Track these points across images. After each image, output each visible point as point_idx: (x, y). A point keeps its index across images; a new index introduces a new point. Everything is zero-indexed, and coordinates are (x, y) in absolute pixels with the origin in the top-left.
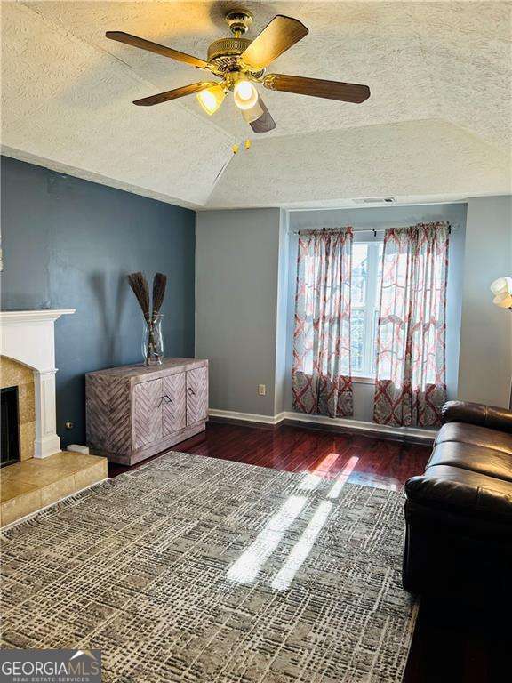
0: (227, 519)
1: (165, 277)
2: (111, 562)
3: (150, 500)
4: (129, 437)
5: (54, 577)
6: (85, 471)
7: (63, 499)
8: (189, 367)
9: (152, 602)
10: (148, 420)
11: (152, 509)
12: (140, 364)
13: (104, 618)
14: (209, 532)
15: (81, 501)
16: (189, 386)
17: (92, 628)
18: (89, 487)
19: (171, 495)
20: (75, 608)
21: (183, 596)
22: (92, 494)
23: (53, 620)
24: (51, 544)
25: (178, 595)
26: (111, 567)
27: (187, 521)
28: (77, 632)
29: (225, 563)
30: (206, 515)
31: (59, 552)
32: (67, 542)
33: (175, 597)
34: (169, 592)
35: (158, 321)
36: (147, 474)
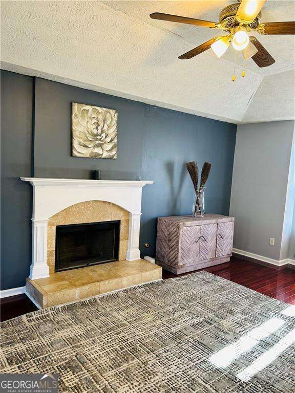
0: (223, 322)
1: (210, 165)
2: (145, 329)
3: (180, 298)
4: (177, 258)
5: (113, 329)
6: (148, 273)
7: (134, 286)
8: (220, 221)
9: (157, 362)
10: (189, 249)
11: (180, 304)
12: (190, 216)
13: (128, 362)
14: (208, 327)
15: (143, 289)
16: (219, 232)
17: (120, 366)
18: (149, 282)
19: (194, 298)
20: (116, 350)
21: (177, 364)
22: (150, 286)
23: (103, 354)
24: (118, 310)
25: (174, 362)
26: (143, 332)
27: (197, 316)
28: (111, 365)
29: (212, 351)
30: (211, 315)
31: (121, 316)
32: (127, 311)
33: (172, 363)
34: (170, 359)
35: (202, 191)
36: (184, 281)
